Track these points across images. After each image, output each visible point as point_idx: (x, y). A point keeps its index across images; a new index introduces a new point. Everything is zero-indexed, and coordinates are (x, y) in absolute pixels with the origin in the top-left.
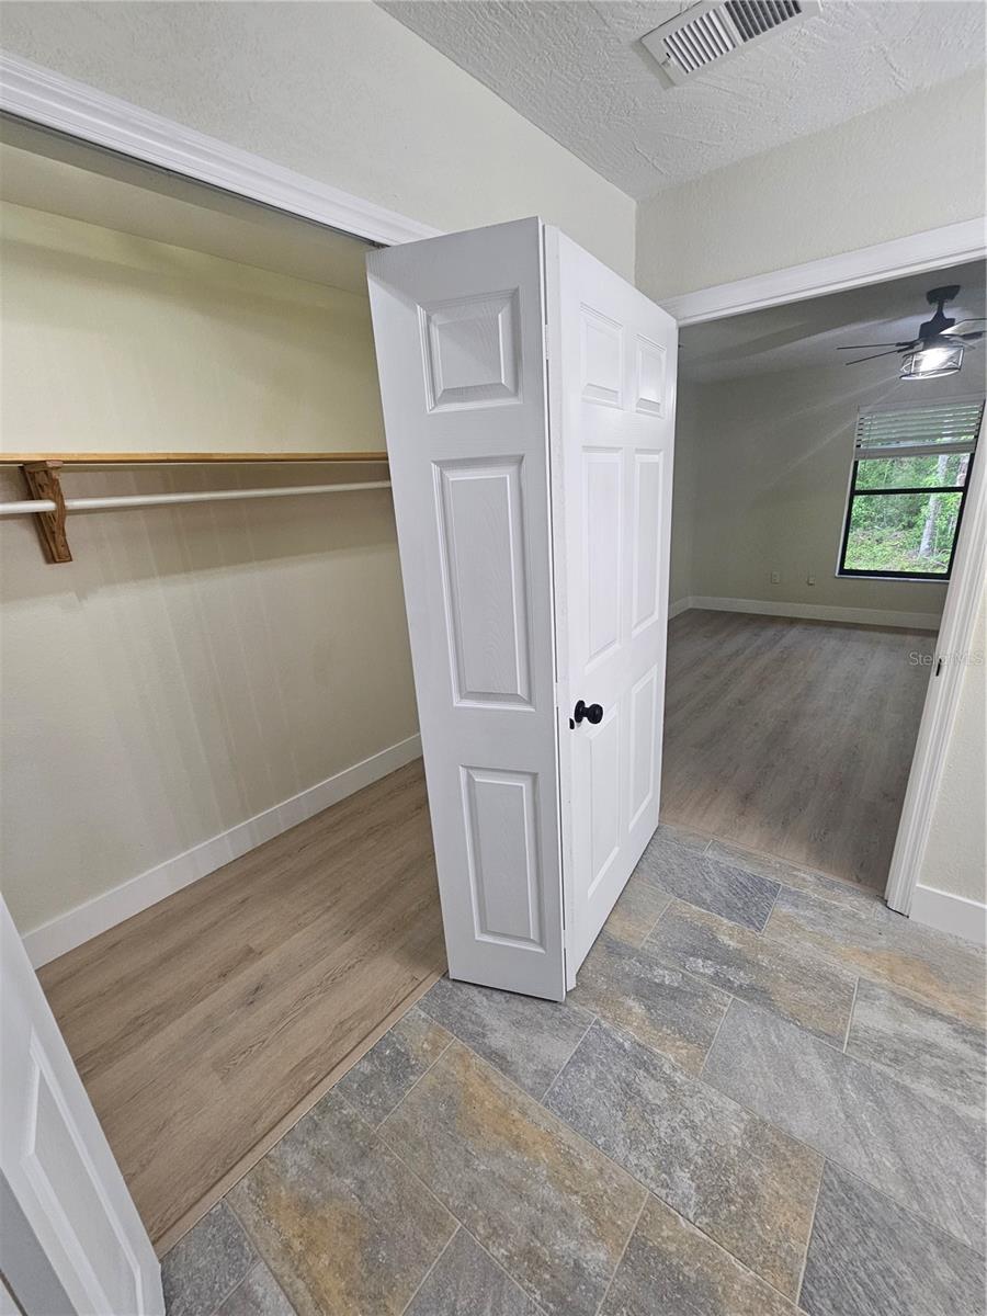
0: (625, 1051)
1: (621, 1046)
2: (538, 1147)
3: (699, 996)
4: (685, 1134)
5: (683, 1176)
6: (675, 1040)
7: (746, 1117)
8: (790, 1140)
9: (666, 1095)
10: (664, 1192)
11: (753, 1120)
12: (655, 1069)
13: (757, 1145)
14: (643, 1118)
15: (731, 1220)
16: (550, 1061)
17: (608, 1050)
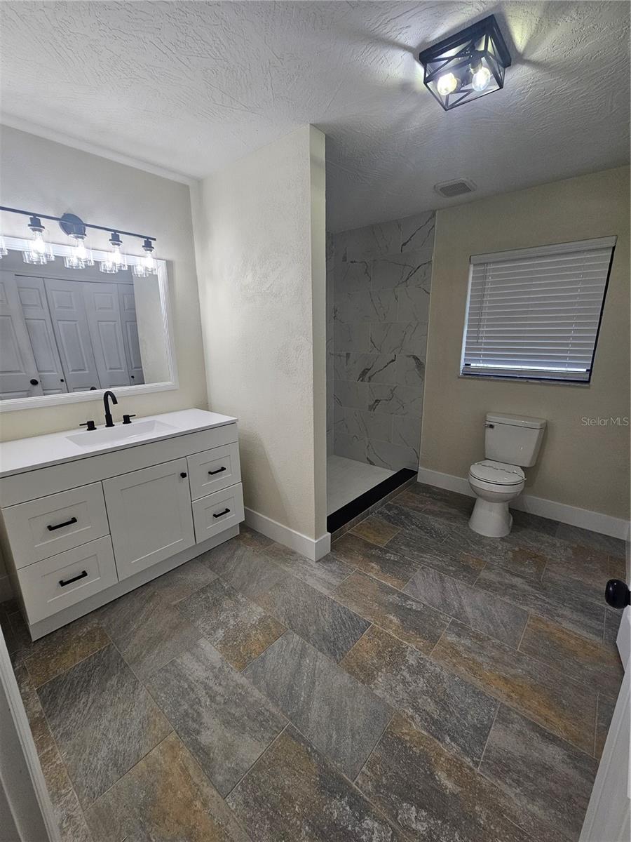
0: (449, 735)
1: (453, 739)
2: (493, 678)
3: (384, 786)
4: (409, 679)
5: (412, 661)
6: (411, 741)
7: (372, 686)
8: (352, 673)
9: (419, 701)
10: (422, 656)
11: (369, 684)
12: (426, 719)
13: (370, 672)
14: (433, 689)
15: (391, 647)
16: (505, 730)
17: (463, 736)
